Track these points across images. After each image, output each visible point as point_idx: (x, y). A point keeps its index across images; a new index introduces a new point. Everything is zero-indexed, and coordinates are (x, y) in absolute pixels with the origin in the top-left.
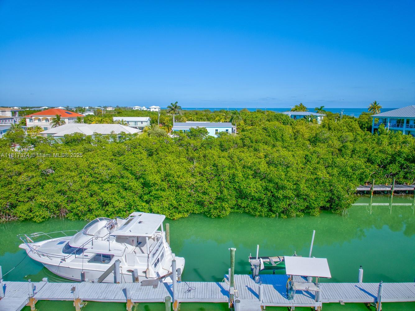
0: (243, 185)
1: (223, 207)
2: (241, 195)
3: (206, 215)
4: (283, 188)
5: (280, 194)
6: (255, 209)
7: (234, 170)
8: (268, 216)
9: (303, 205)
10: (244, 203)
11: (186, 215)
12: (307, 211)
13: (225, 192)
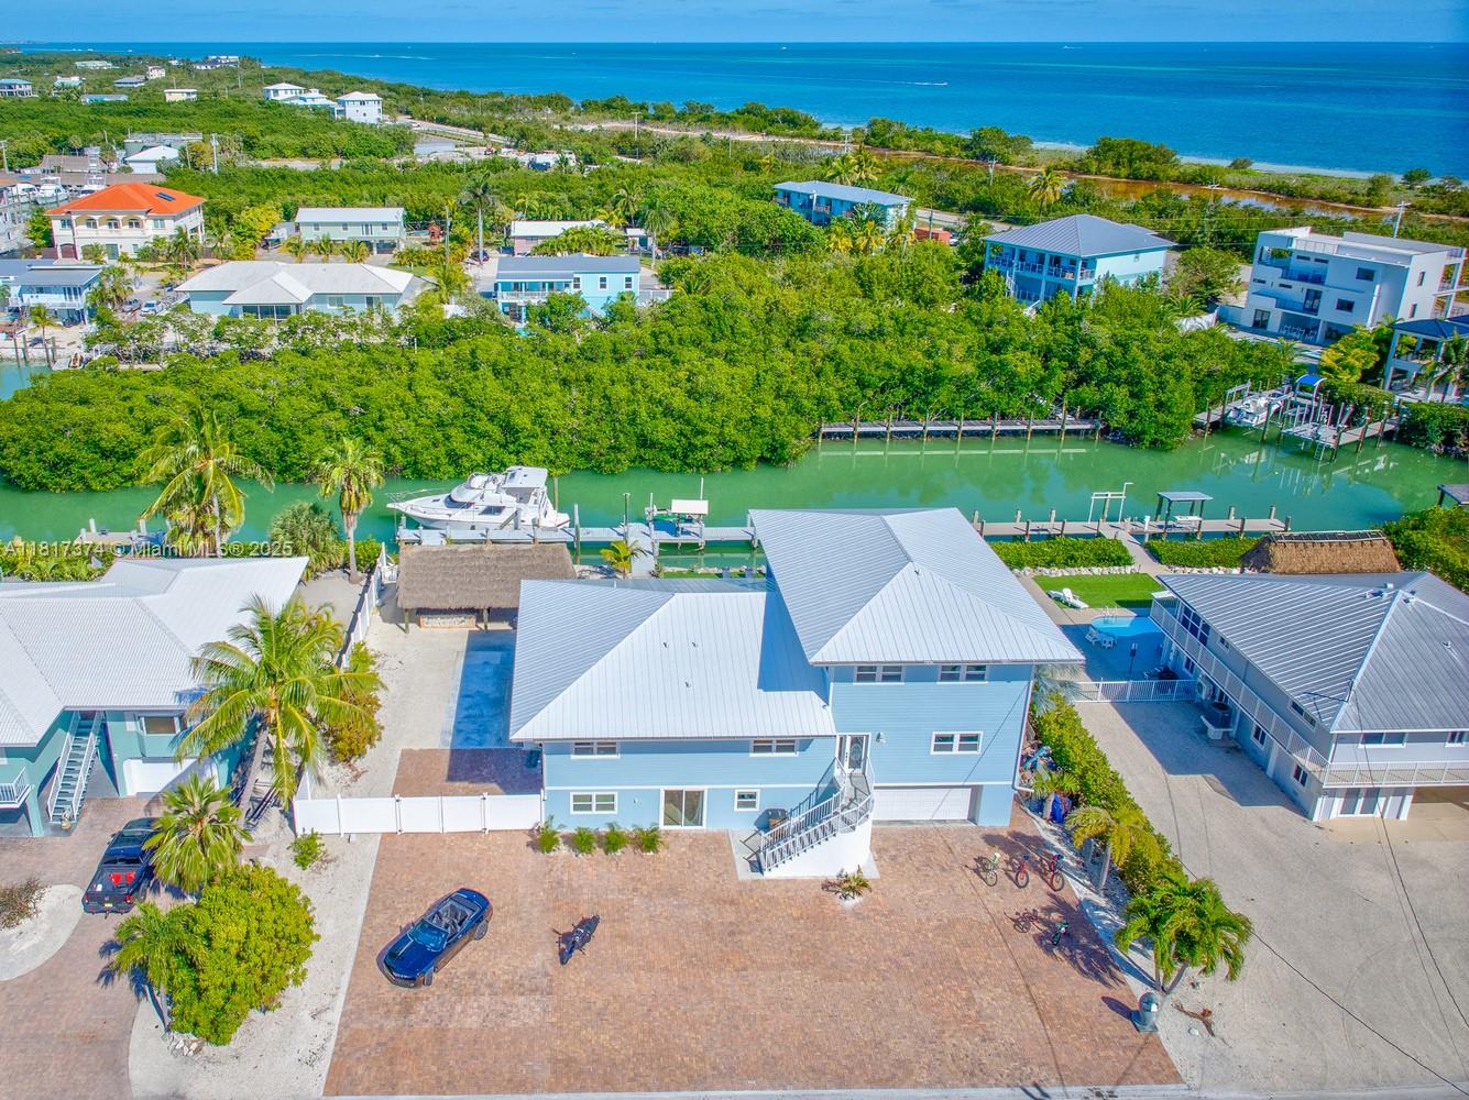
0: (648, 429)
1: (619, 461)
2: (644, 442)
3: (596, 470)
4: (703, 432)
5: (697, 441)
6: (664, 462)
7: (636, 406)
8: (681, 471)
9: (729, 455)
10: (648, 454)
11: (568, 471)
12: (738, 463)
13: (622, 437)
